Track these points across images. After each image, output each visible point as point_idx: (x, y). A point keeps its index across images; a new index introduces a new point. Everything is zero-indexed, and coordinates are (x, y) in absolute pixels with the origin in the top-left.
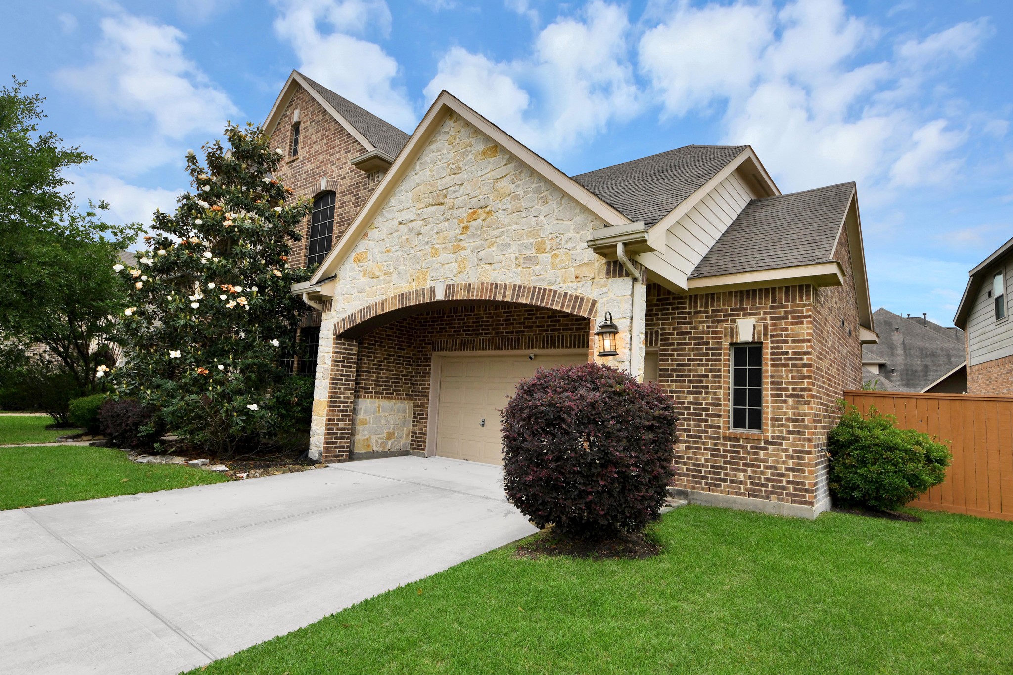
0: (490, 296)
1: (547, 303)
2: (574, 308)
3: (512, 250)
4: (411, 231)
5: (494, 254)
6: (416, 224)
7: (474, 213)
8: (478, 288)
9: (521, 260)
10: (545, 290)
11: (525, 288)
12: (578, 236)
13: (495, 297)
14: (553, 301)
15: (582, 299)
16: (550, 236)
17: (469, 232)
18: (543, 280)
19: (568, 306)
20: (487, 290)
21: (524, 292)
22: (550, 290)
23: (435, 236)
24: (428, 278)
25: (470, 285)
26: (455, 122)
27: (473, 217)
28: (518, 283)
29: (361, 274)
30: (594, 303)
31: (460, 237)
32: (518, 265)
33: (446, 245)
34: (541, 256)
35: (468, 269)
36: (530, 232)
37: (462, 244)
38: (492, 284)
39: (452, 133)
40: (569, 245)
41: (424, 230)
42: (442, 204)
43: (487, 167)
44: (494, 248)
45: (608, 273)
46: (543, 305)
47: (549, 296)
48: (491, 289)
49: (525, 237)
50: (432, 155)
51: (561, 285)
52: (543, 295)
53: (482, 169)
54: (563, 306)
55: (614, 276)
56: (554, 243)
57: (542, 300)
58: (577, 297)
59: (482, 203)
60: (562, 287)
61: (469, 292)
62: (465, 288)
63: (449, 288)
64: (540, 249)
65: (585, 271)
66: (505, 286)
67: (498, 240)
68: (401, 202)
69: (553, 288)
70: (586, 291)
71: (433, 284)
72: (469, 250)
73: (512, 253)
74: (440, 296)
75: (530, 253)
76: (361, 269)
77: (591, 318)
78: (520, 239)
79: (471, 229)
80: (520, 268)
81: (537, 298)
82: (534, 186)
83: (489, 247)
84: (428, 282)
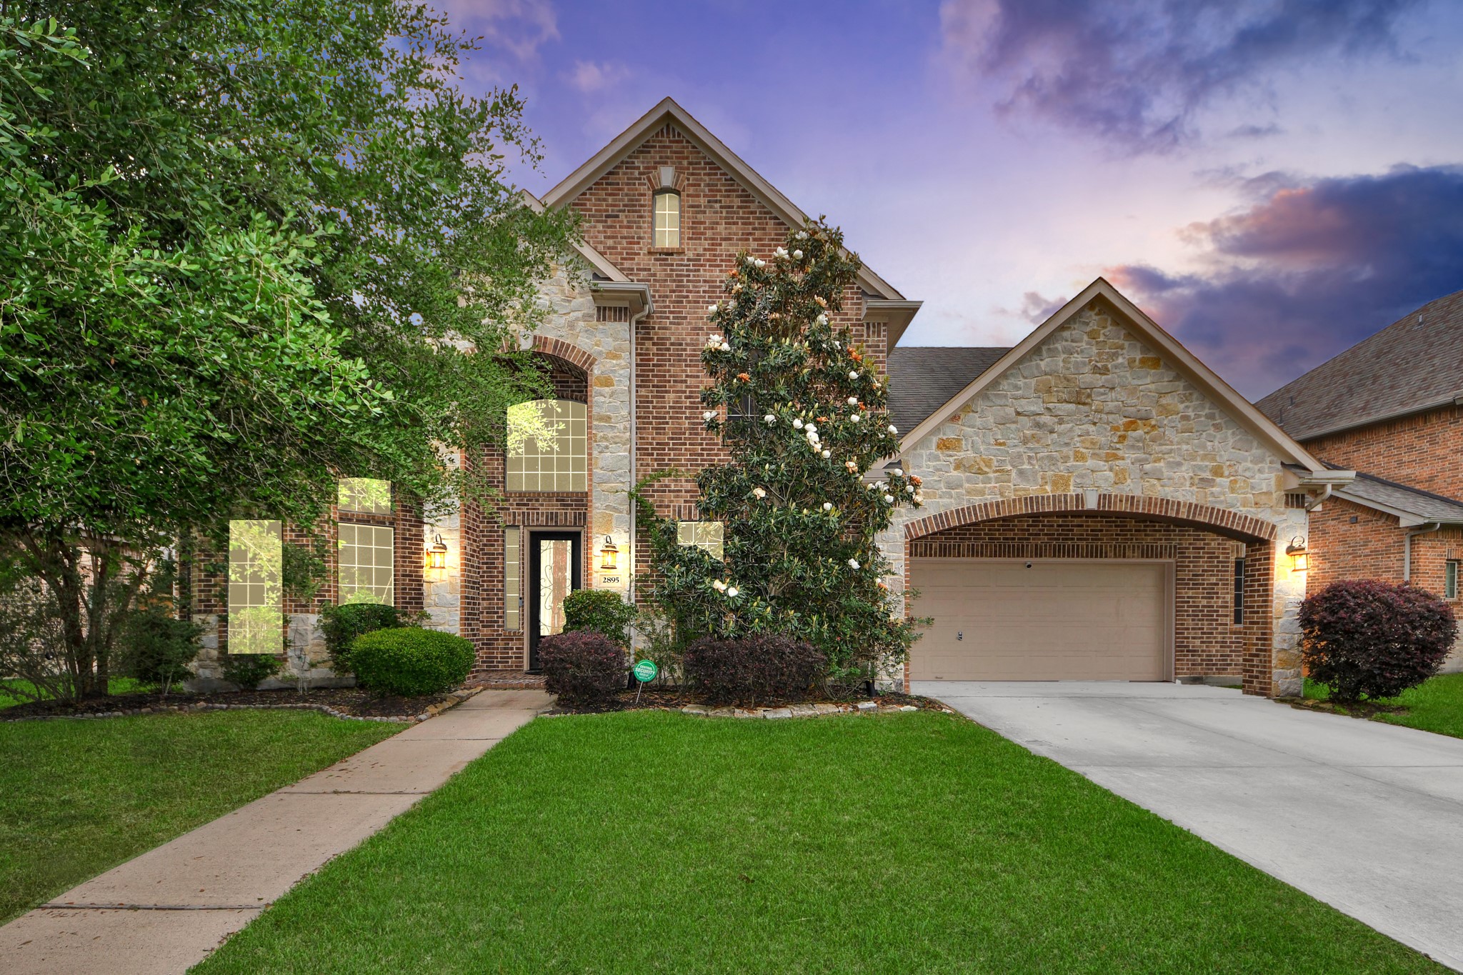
0: (1161, 511)
1: (1227, 524)
2: (1254, 529)
3: (1184, 468)
4: (1038, 425)
5: (1164, 470)
6: (1046, 419)
7: (1132, 423)
8: (1144, 502)
9: (1197, 481)
10: (1224, 511)
11: (1202, 507)
12: (1257, 467)
13: (1166, 512)
14: (1233, 522)
15: (1262, 523)
16: (1228, 463)
17: (1126, 443)
18: (1221, 502)
19: (1249, 528)
20: (1156, 504)
21: (1201, 511)
22: (1230, 512)
23: (1077, 439)
24: (1072, 483)
25: (1133, 498)
26: (1096, 314)
27: (1131, 425)
28: (1194, 502)
29: (952, 467)
30: (1274, 527)
31: (1118, 446)
32: (1192, 484)
33: (1097, 451)
34: (1218, 480)
35: (1129, 481)
36: (1206, 455)
37: (1120, 453)
38: (1162, 500)
39: (1093, 326)
40: (1247, 474)
41: (1057, 428)
42: (1084, 404)
43: (1146, 377)
44: (1162, 464)
45: (1287, 503)
46: (1223, 525)
47: (1228, 517)
48: (1161, 504)
49: (1198, 459)
50: (1064, 343)
51: (1241, 509)
52: (1223, 516)
53: (1139, 378)
54: (1243, 527)
55: (1292, 506)
56: (1232, 470)
57: (1222, 520)
58: (1257, 521)
59: (1143, 414)
60: (1242, 511)
61: (1132, 504)
62: (1127, 500)
63: (1103, 498)
64: (1217, 472)
65: (1263, 499)
66: (1179, 503)
67: (1166, 456)
68: (1017, 388)
69: (1233, 510)
70: (1266, 516)
71: (1080, 491)
72: (1129, 461)
73: (1185, 472)
74: (1091, 504)
75: (1207, 475)
76: (951, 459)
77: (1272, 540)
78: (1194, 459)
79: (1130, 439)
80: (1194, 488)
81: (1216, 518)
82: (1207, 411)
83: (1155, 462)
84: (1072, 488)
